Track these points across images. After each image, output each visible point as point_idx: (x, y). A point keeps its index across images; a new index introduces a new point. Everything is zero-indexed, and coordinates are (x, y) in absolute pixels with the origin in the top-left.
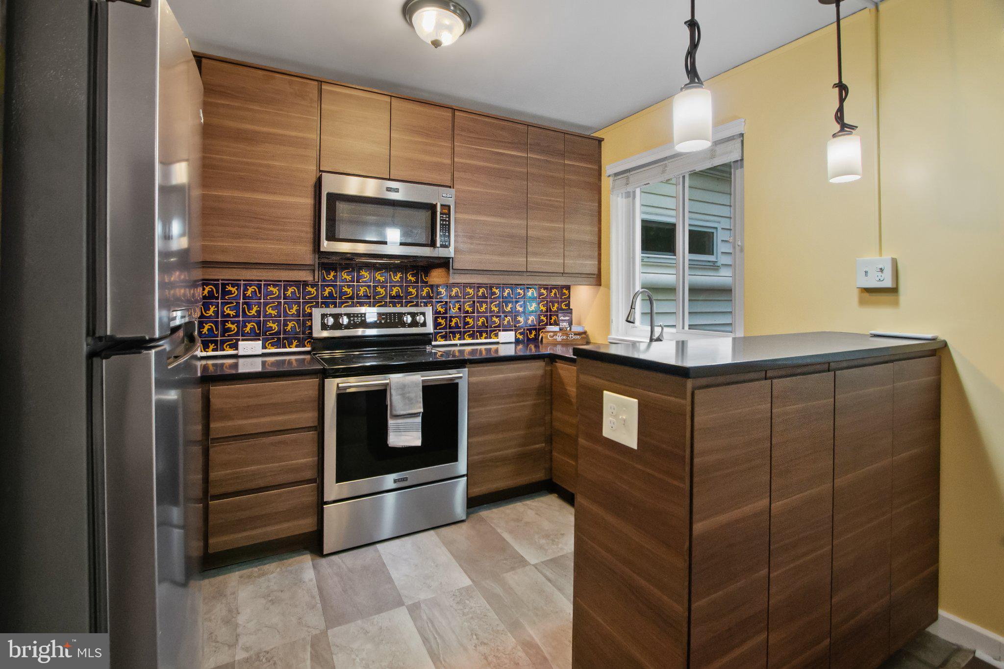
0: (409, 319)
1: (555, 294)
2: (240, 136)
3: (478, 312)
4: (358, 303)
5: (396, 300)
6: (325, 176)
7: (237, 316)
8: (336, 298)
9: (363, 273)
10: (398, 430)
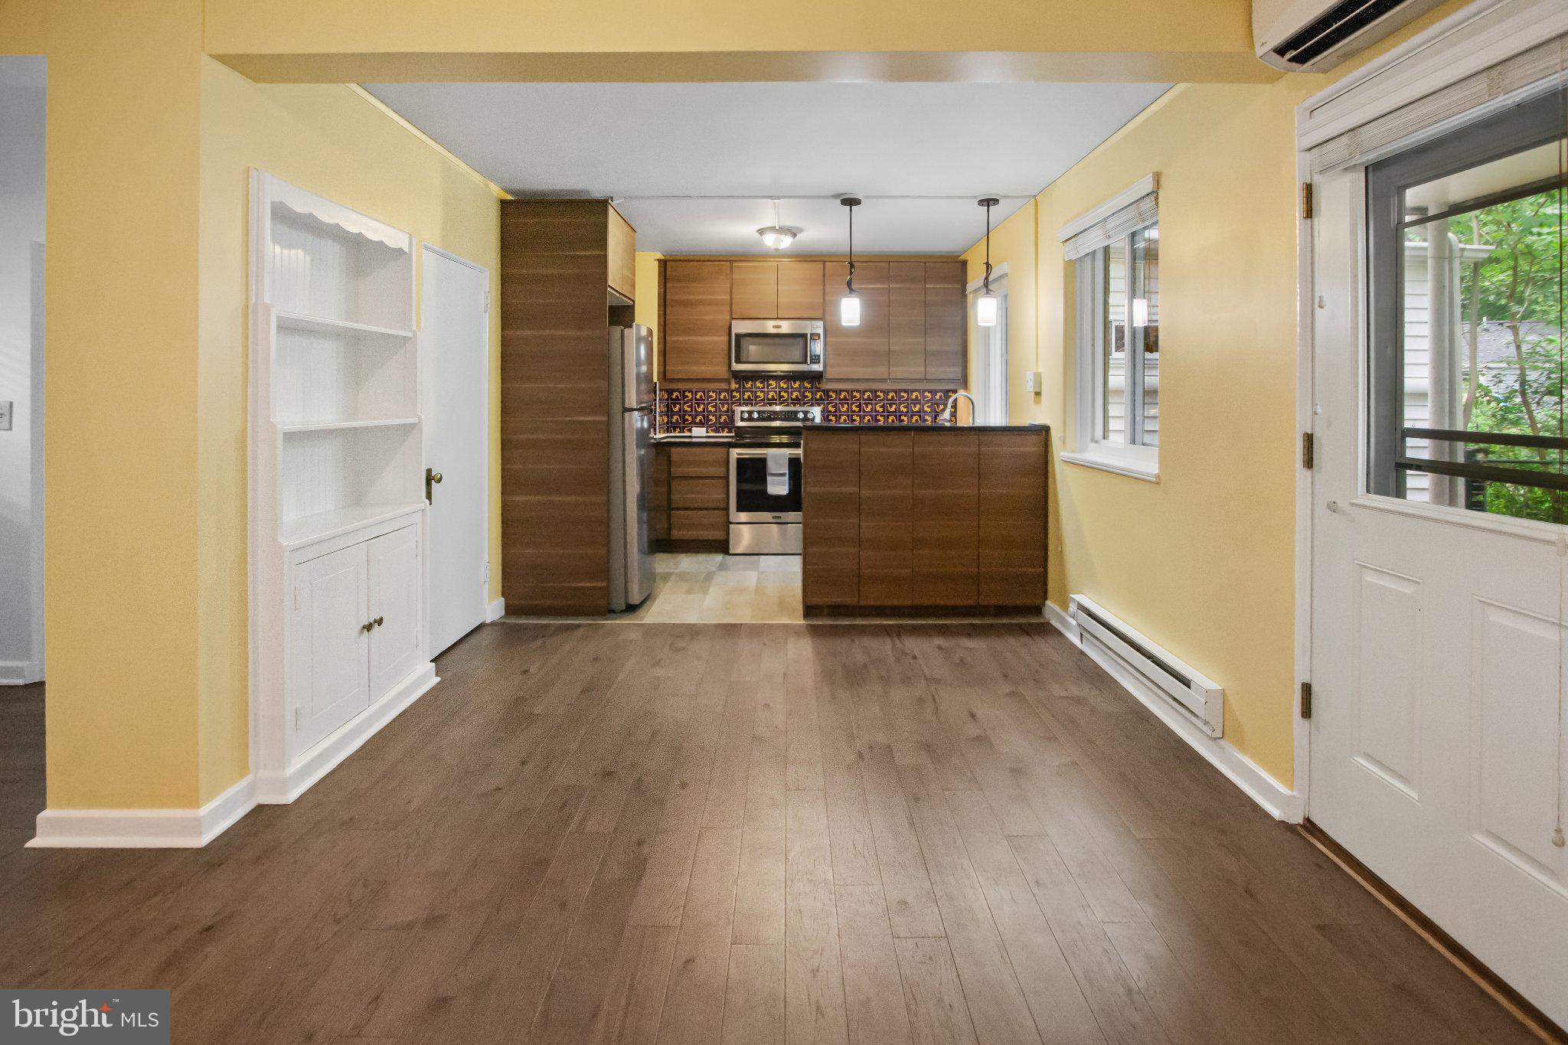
0: (801, 416)
1: (941, 397)
2: (687, 304)
3: (864, 411)
4: (768, 403)
5: (796, 401)
6: (733, 322)
7: (691, 411)
8: (752, 400)
9: (771, 382)
10: (773, 484)
